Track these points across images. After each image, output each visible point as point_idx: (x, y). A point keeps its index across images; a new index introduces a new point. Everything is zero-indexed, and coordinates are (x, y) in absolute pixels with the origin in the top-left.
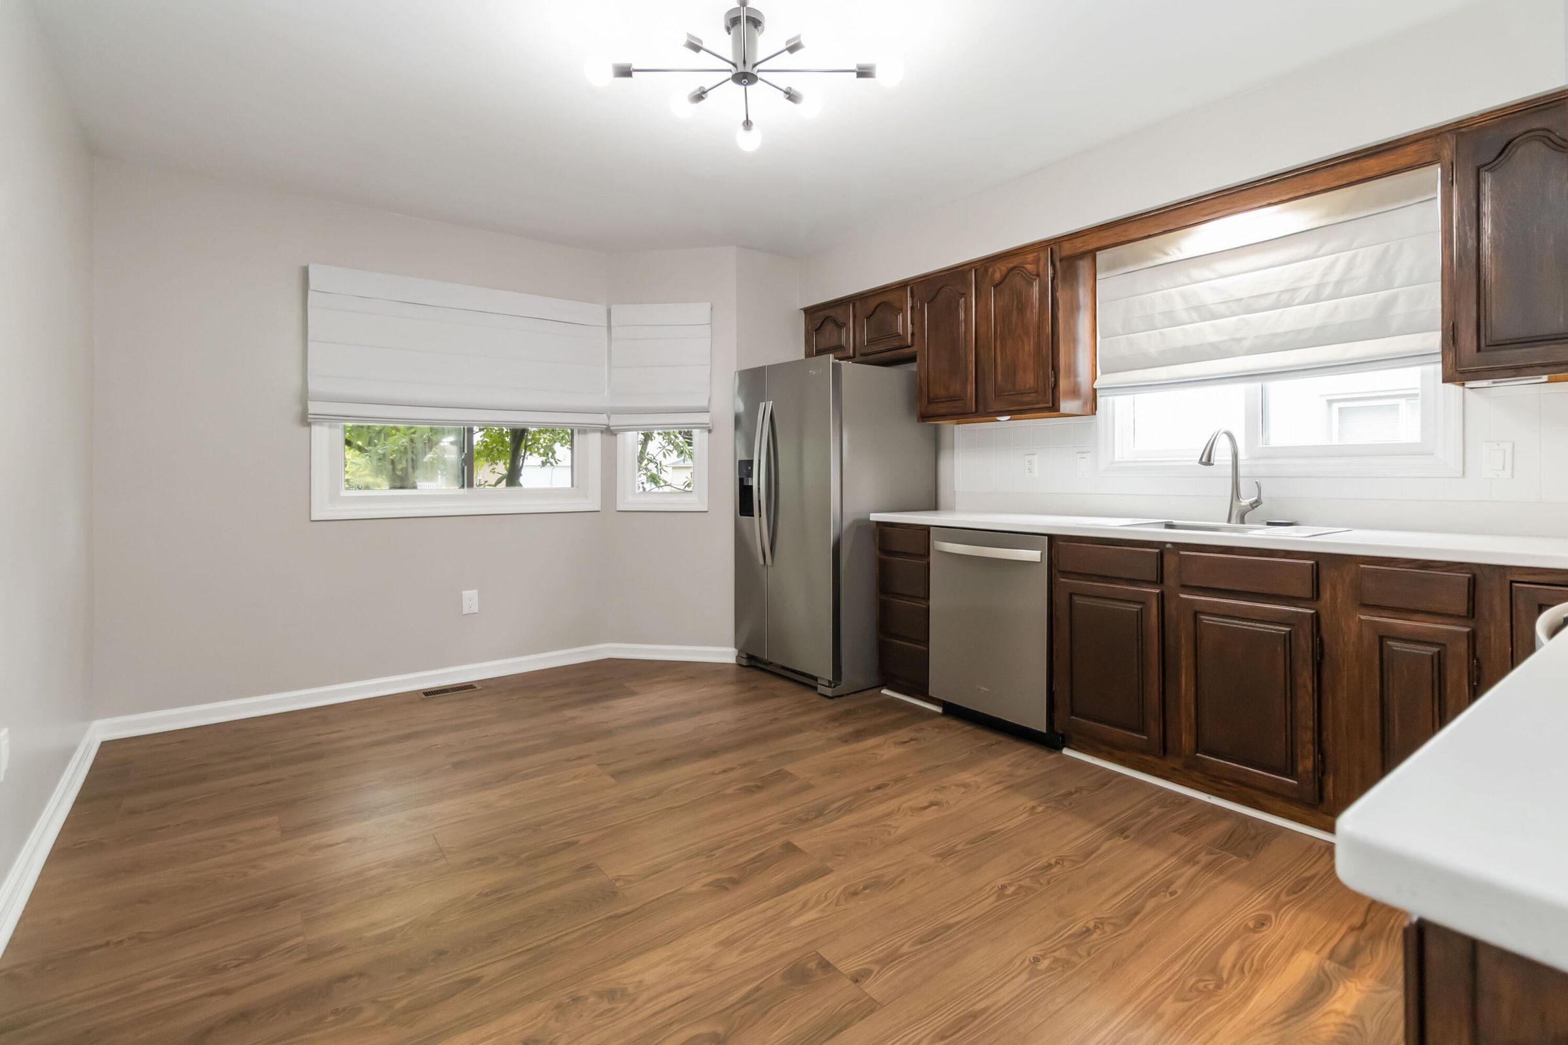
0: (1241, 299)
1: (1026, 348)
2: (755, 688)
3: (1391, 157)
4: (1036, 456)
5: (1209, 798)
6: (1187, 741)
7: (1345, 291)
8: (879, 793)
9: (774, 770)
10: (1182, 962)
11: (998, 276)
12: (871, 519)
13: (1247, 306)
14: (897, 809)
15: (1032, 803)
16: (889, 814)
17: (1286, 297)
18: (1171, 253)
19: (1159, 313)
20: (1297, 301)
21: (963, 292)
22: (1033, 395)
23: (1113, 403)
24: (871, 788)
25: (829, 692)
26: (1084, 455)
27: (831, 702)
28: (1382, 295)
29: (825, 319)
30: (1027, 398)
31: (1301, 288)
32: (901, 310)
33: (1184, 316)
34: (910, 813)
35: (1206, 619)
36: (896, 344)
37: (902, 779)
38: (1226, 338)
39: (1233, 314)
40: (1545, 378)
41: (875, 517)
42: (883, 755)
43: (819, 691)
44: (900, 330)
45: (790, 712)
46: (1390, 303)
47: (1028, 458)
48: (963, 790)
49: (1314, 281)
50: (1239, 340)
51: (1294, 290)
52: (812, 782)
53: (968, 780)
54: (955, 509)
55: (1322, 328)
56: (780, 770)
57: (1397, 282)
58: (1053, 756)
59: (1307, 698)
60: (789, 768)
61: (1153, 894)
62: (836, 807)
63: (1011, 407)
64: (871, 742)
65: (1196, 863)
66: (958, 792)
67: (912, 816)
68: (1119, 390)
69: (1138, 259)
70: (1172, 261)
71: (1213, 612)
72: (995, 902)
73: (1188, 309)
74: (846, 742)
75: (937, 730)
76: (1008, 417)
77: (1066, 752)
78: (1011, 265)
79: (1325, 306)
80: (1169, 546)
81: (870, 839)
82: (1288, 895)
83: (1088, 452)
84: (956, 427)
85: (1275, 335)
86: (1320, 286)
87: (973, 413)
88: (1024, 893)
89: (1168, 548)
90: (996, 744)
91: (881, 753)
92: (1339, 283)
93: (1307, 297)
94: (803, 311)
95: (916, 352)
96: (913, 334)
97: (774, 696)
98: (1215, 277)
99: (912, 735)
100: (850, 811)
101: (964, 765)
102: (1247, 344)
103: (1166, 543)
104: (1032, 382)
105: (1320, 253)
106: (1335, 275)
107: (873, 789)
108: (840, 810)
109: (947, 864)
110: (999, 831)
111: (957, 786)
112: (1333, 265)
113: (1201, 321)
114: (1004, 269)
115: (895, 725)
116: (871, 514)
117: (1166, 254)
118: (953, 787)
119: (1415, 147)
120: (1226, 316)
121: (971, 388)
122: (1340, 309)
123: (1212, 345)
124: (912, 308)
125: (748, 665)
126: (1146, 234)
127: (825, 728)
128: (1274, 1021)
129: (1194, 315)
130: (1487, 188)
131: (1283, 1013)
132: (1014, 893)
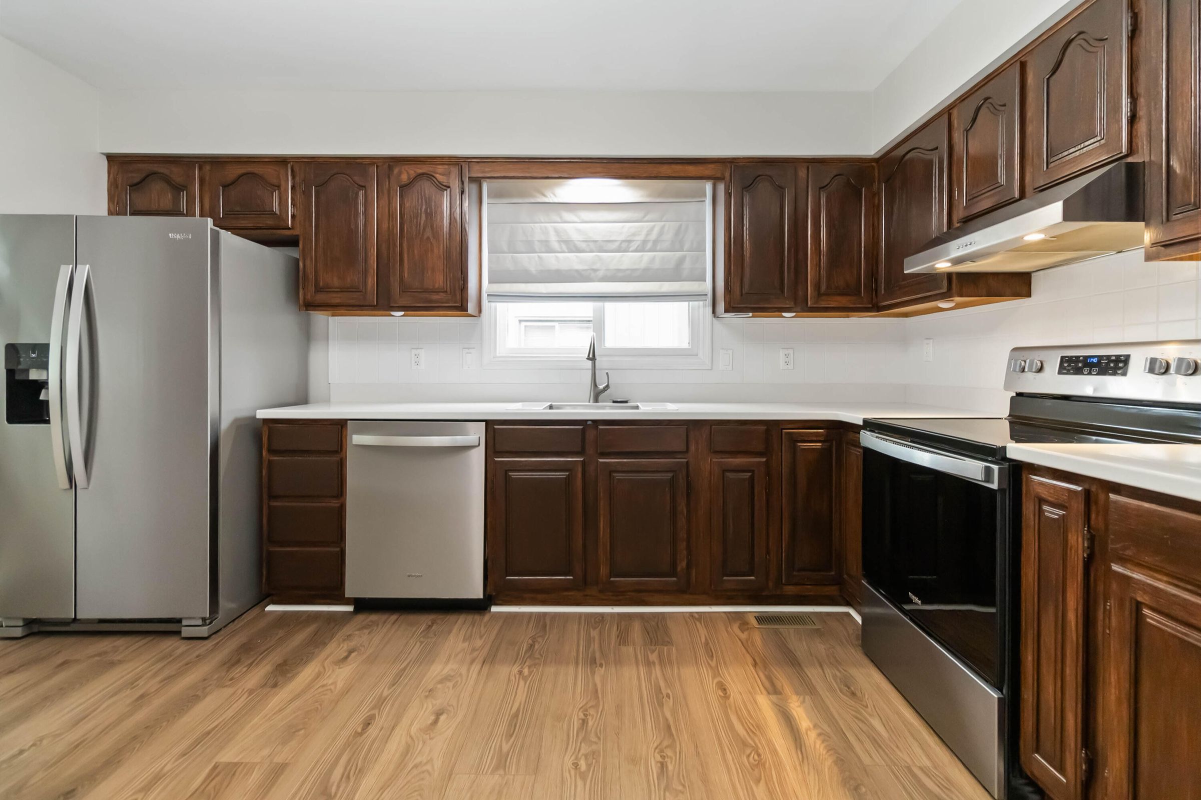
0: (596, 241)
1: (436, 251)
2: (65, 664)
3: (701, 168)
4: (423, 350)
5: (613, 609)
6: (604, 570)
7: (658, 248)
8: (373, 731)
9: (207, 771)
10: (727, 750)
11: (404, 178)
12: (258, 417)
13: (601, 246)
14: (409, 739)
15: (516, 669)
16: (407, 751)
17: (624, 245)
18: (549, 196)
19: (539, 241)
20: (631, 249)
21: (363, 184)
22: (442, 294)
23: (496, 309)
24: (359, 730)
25: (204, 631)
26: (471, 351)
27: (209, 644)
28: (679, 254)
29: (147, 176)
30: (435, 297)
31: (634, 241)
32: (279, 187)
33: (556, 246)
34: (428, 736)
35: (618, 476)
36: (270, 222)
37: (380, 703)
38: (586, 267)
39: (591, 251)
40: (751, 314)
41: (262, 414)
42: (335, 683)
43: (184, 635)
44: (277, 209)
45: (159, 679)
46: (681, 261)
47: (414, 352)
48: (450, 684)
49: (641, 237)
50: (595, 270)
51: (630, 241)
52: (279, 759)
53: (445, 672)
54: (330, 401)
55: (646, 270)
56: (215, 767)
57: (686, 247)
58: (487, 617)
59: (683, 519)
60: (227, 756)
61: (661, 705)
62: (339, 777)
63: (418, 303)
64: (307, 673)
65: (654, 663)
66: (448, 688)
67: (431, 739)
68: (501, 297)
69: (522, 194)
70: (549, 202)
71: (623, 470)
72: (585, 785)
73: (559, 241)
74: (275, 685)
75: (366, 631)
76: (402, 313)
77: (494, 609)
78: (420, 171)
79: (648, 255)
80: (589, 423)
81: (416, 793)
82: (712, 660)
83: (474, 348)
84: (331, 319)
85: (619, 270)
86: (645, 242)
87: (375, 306)
88: (594, 761)
89: (589, 424)
90: (433, 623)
91: (330, 681)
92: (656, 242)
93: (637, 248)
94: (105, 157)
95: (297, 236)
96: (293, 216)
97: (112, 664)
98: (579, 221)
99: (345, 646)
100: (361, 772)
101: (427, 657)
102: (601, 274)
103: (587, 421)
104: (441, 283)
105: (646, 219)
106: (653, 236)
107: (363, 729)
108: (348, 777)
109: (513, 773)
110: (518, 710)
111: (441, 681)
112: (652, 229)
113: (569, 252)
114: (412, 174)
115: (316, 643)
116: (258, 411)
117: (544, 195)
118: (439, 686)
119: (712, 166)
120: (587, 252)
121: (372, 281)
122: (643, 259)
123: (577, 271)
124: (293, 188)
125: (24, 634)
126: (546, 176)
127: (231, 680)
128: (801, 760)
129: (564, 247)
130: (747, 200)
131: (797, 750)
132: (589, 766)
